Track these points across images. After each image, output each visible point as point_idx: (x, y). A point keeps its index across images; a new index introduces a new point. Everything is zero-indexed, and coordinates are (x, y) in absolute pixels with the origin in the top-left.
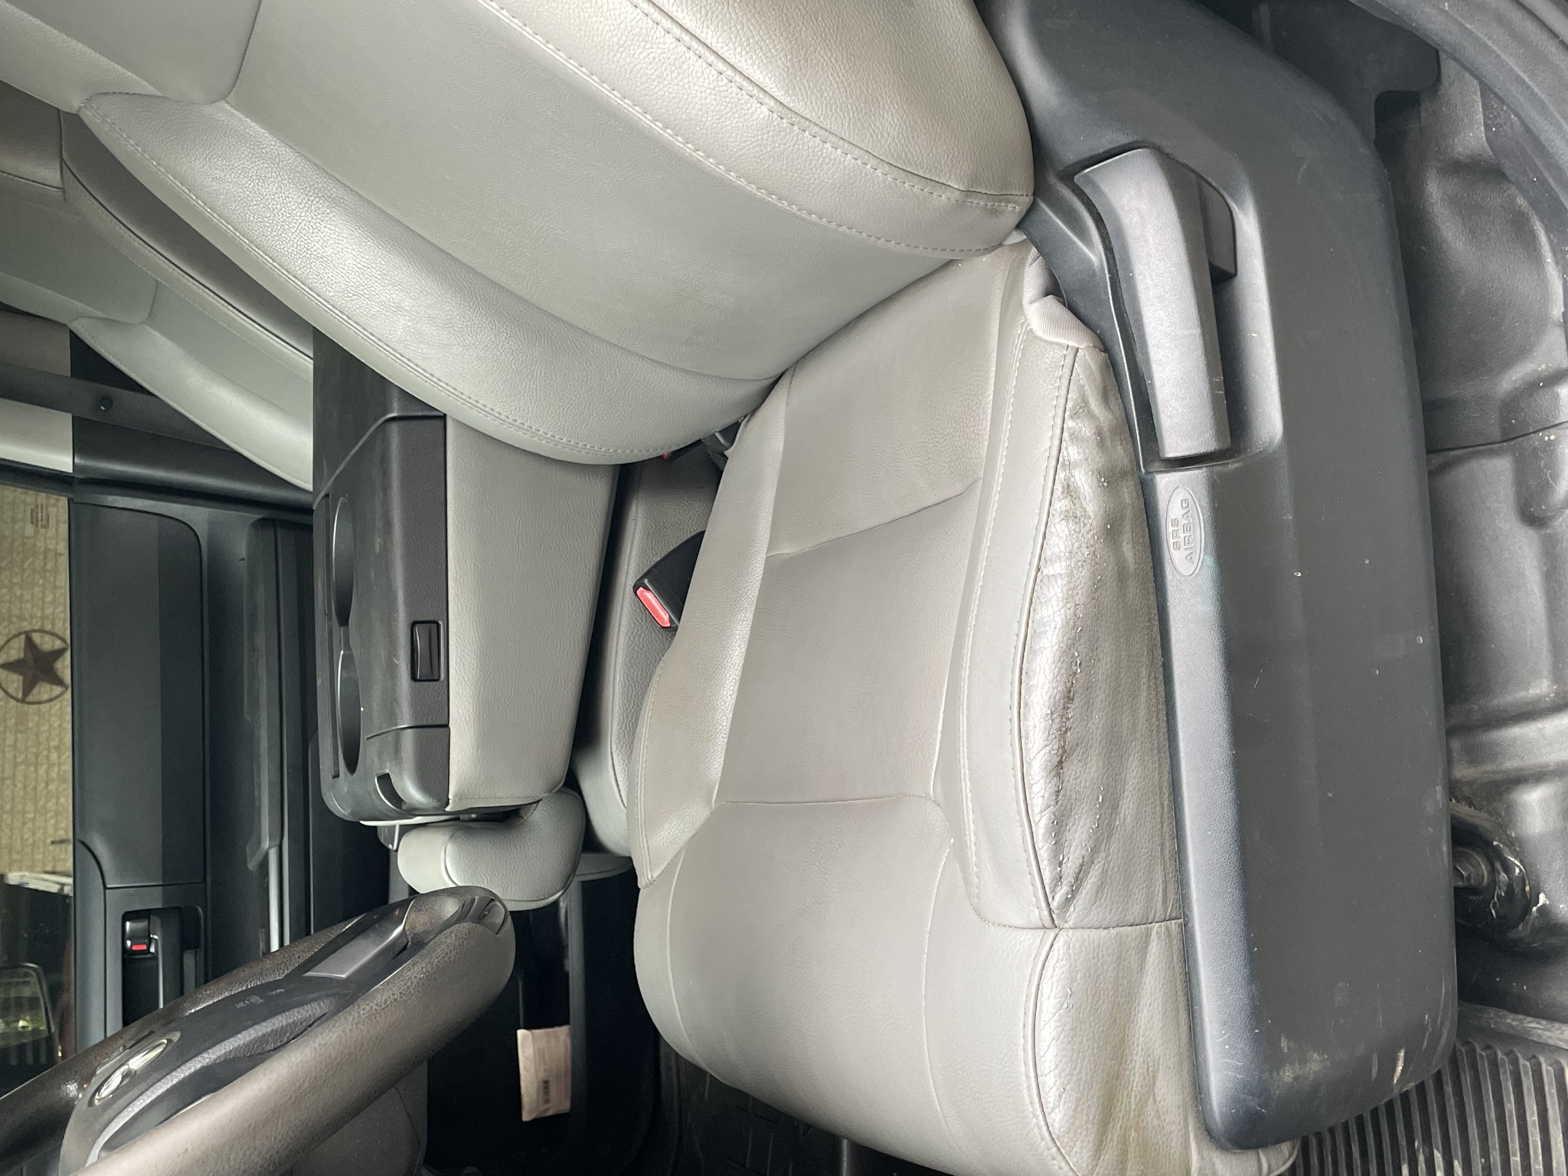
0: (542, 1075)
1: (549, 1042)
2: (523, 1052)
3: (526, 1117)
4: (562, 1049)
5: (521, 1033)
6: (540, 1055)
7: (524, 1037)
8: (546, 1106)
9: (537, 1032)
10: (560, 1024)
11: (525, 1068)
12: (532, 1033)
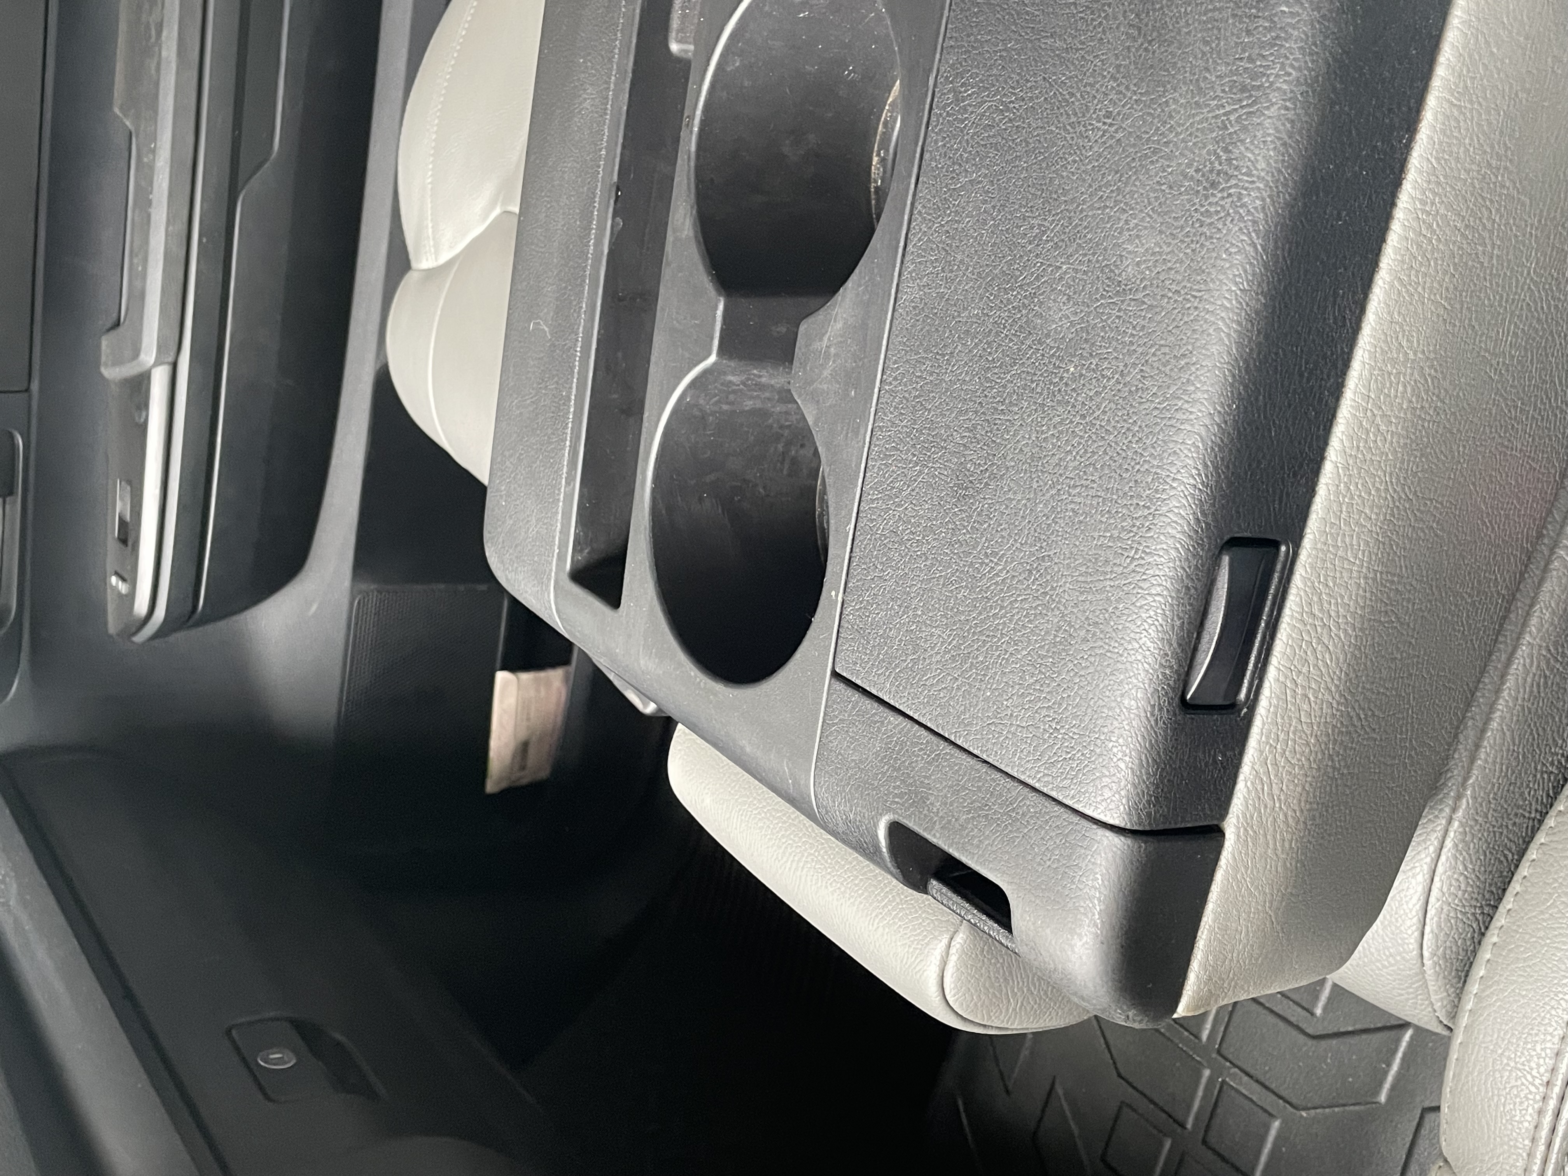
0: (523, 735)
1: (538, 691)
2: (501, 702)
3: (491, 787)
4: (554, 699)
5: (502, 677)
6: (524, 706)
7: (506, 684)
8: (522, 773)
9: (525, 676)
10: (553, 665)
11: (501, 724)
12: (518, 678)
